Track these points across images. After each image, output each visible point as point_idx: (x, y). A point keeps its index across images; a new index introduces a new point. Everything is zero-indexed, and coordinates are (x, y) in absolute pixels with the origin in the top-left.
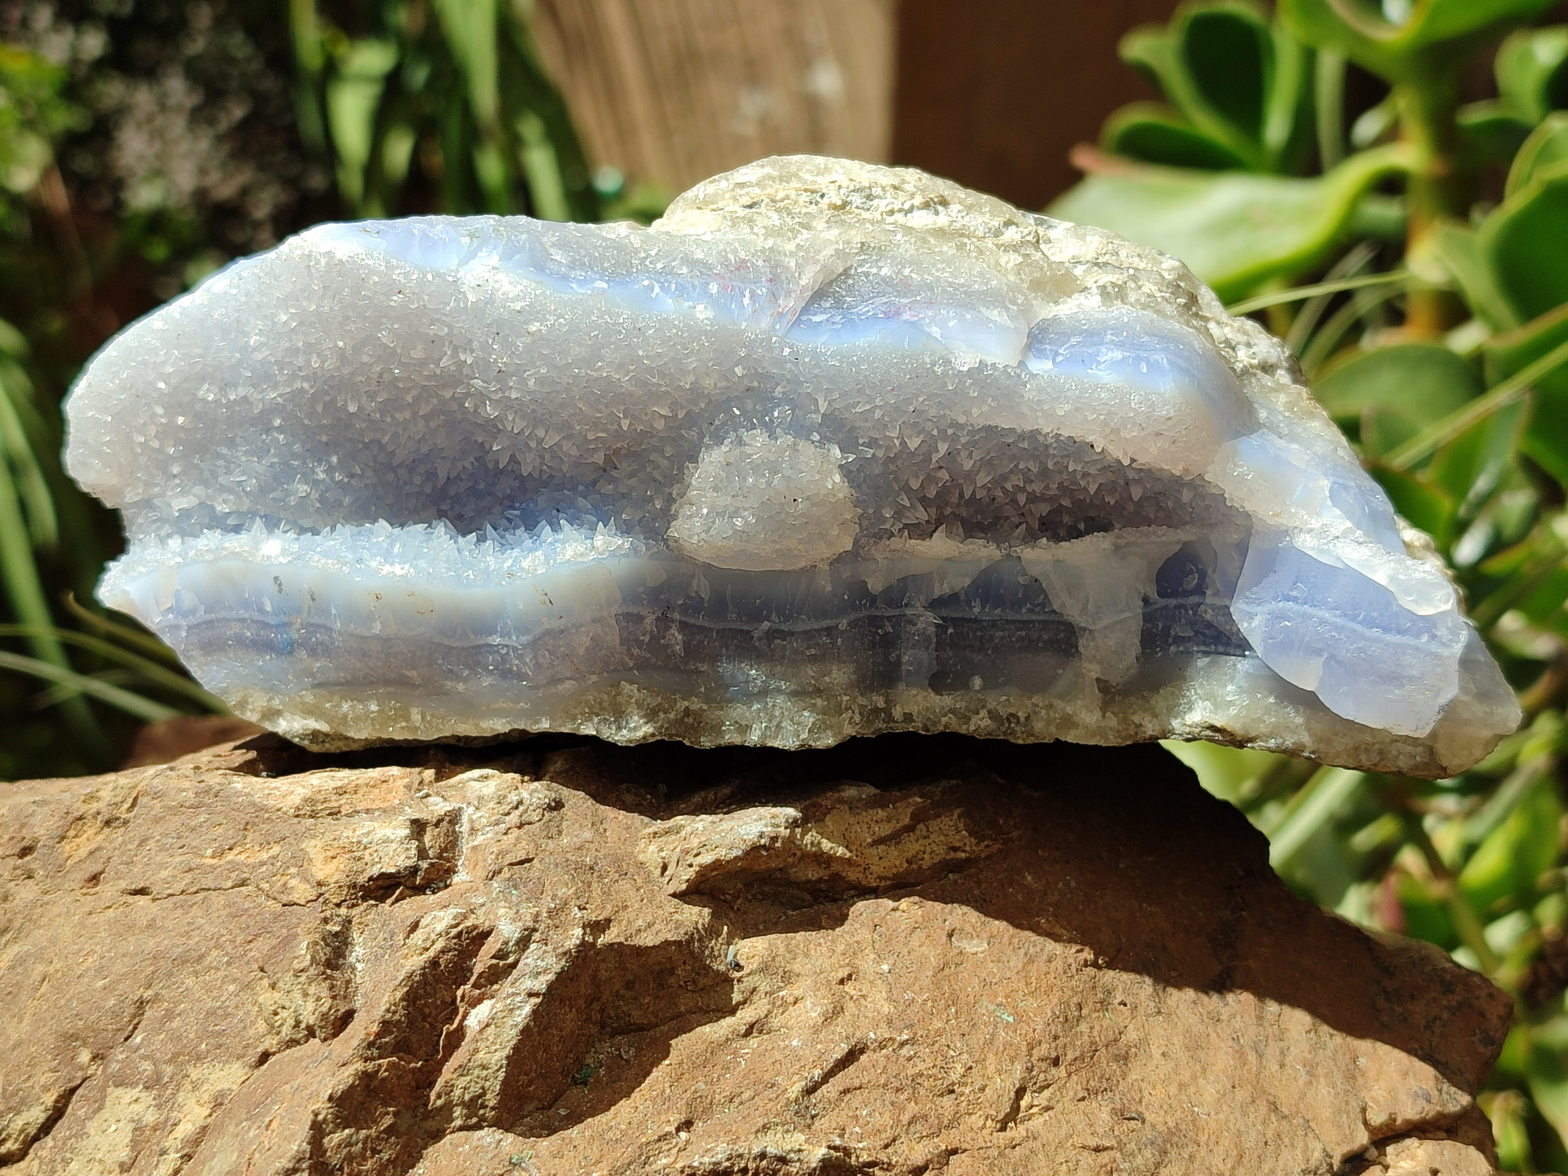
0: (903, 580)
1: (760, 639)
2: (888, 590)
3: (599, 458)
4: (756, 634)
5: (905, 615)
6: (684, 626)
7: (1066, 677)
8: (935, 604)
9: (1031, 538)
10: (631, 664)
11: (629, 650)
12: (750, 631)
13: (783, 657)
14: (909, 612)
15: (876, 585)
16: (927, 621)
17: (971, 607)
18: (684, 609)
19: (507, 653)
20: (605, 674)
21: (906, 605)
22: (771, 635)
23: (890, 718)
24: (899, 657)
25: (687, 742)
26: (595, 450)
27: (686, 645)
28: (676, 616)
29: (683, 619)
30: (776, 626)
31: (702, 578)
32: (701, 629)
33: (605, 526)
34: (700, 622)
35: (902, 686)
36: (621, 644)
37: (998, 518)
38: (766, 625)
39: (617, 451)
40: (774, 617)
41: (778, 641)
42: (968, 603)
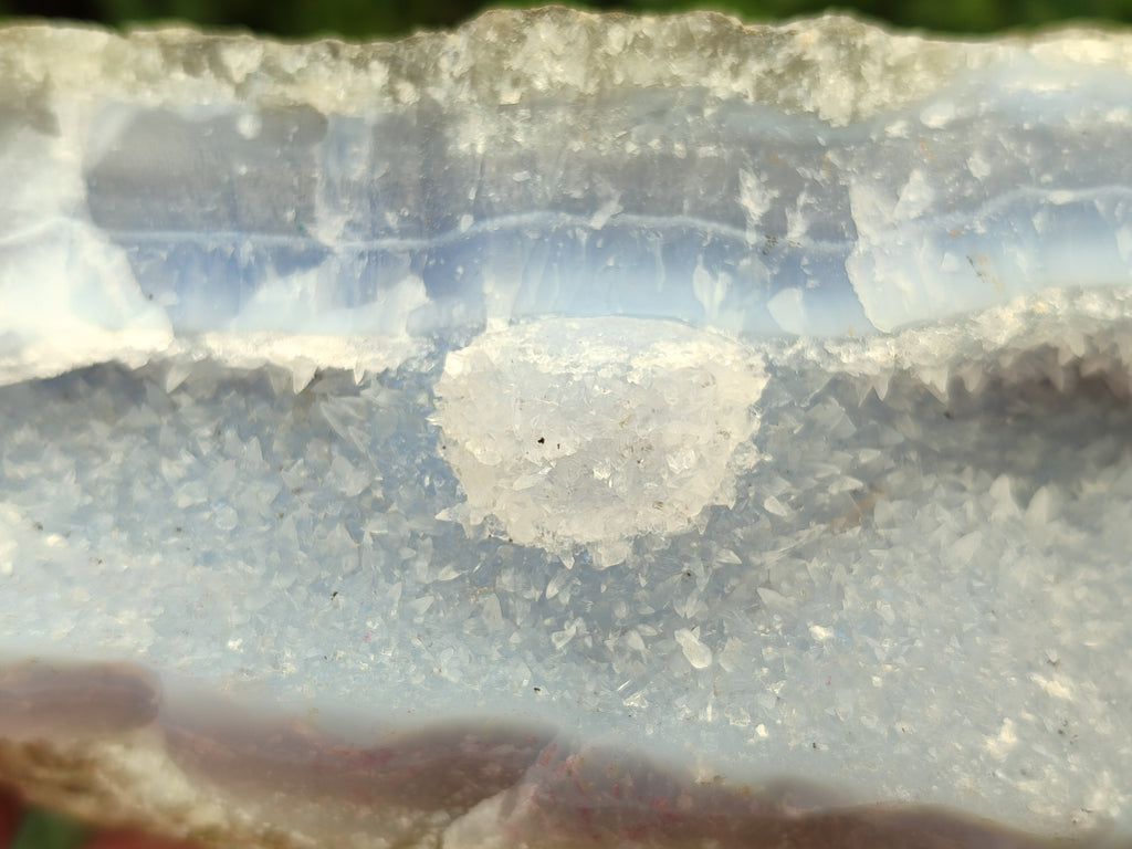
0: (367, 299)
1: (609, 198)
2: (390, 283)
3: (885, 509)
4: (613, 207)
5: (366, 239)
6: (739, 219)
7: (108, 135)
8: (314, 257)
9: (156, 368)
10: (830, 156)
11: (835, 179)
12: (627, 210)
13: (568, 167)
14: (359, 244)
15: (413, 293)
16: (329, 230)
17: (256, 253)
18: (739, 248)
19: (1039, 174)
20: (874, 137)
21: (361, 256)
22: (591, 205)
23: (394, 64)
24: (373, 168)
25: (735, 21)
26: (890, 524)
27: (735, 187)
28: (751, 237)
29: (738, 232)
30: (580, 220)
31: (706, 303)
32: (709, 214)
33: (874, 392)
34: (711, 227)
35: (372, 116)
36: (846, 189)
37: (215, 399)
38: (598, 221)
39: (853, 520)
40: (584, 237)
41: (577, 194)
42: (259, 259)
